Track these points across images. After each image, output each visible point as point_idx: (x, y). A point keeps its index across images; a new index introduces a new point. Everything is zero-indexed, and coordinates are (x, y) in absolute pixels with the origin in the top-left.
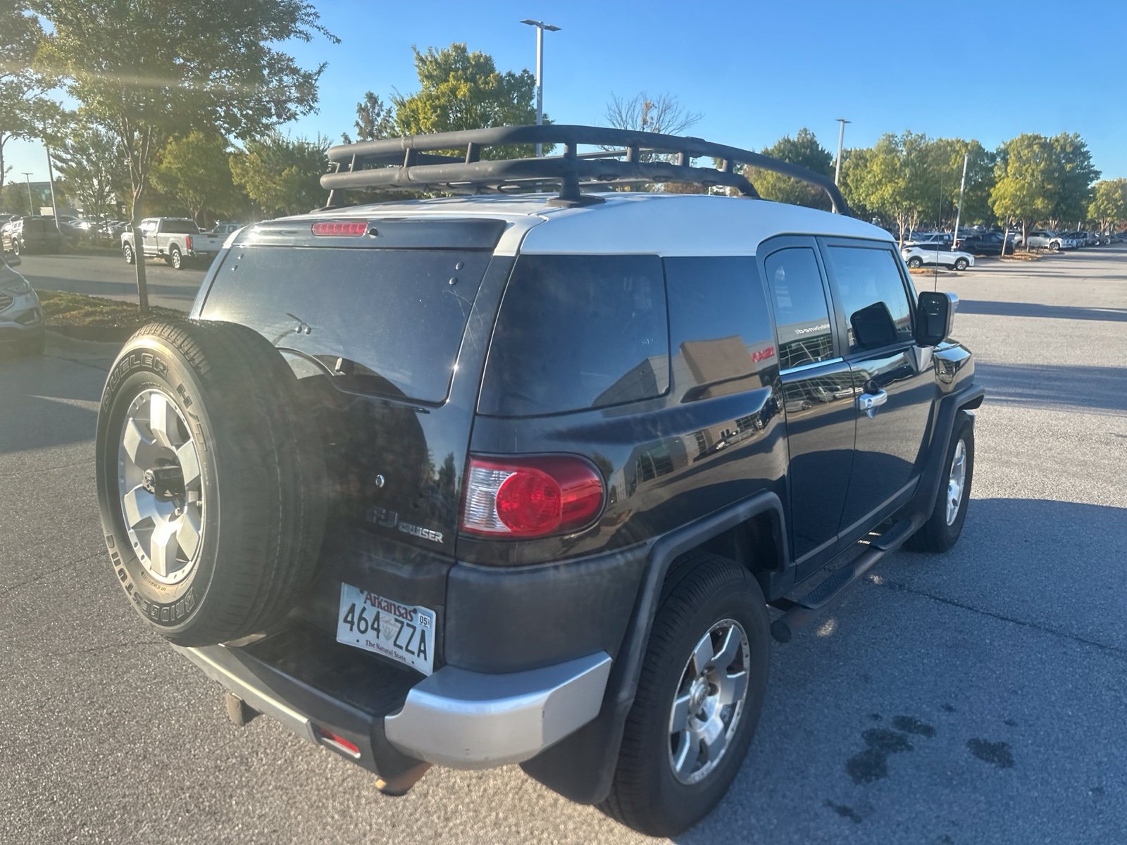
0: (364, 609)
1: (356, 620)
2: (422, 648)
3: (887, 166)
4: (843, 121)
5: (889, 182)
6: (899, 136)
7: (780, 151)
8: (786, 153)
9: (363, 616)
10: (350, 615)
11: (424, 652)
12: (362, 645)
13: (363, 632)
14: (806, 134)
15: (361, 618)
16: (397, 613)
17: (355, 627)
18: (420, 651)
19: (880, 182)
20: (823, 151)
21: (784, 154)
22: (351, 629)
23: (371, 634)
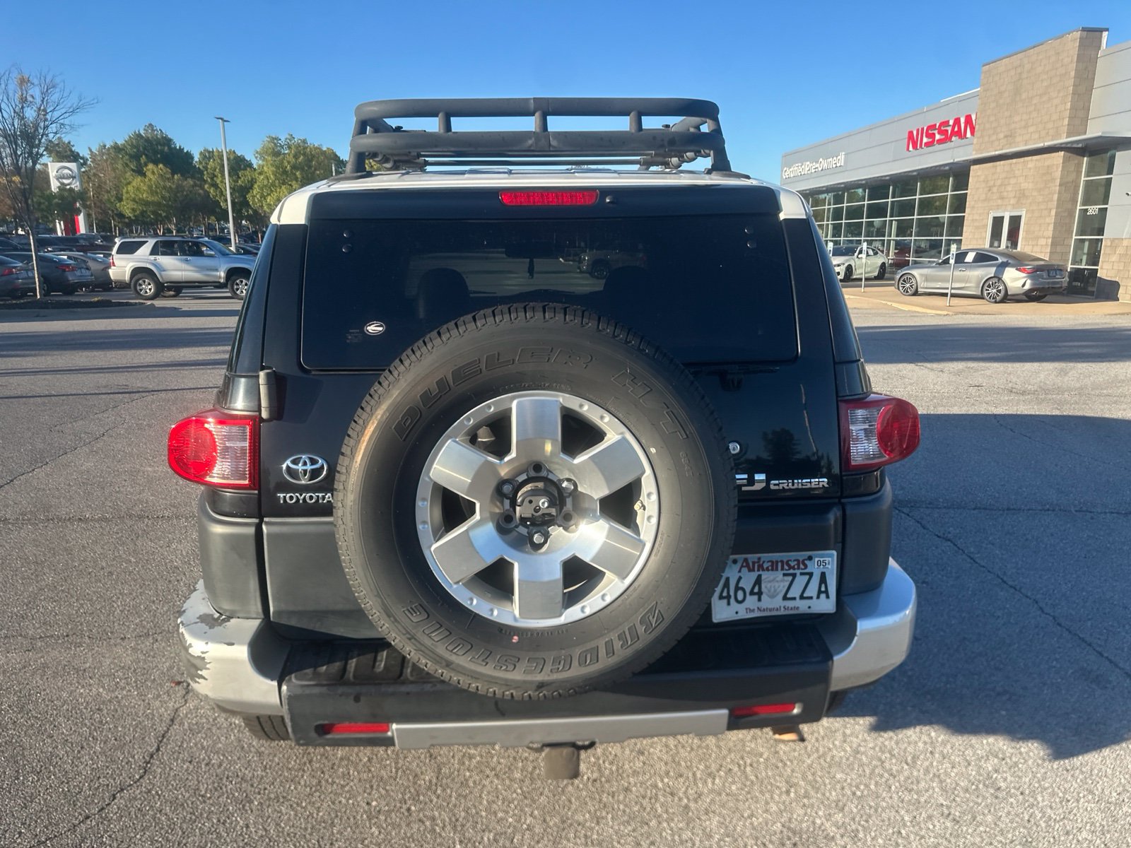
0: (740, 578)
1: (732, 593)
2: (823, 589)
3: (277, 168)
4: (222, 119)
5: (283, 184)
6: (283, 139)
7: (133, 146)
8: (141, 149)
9: (740, 585)
10: (726, 590)
11: (826, 592)
12: (743, 615)
13: (740, 602)
14: (153, 130)
15: (737, 588)
16: (786, 567)
17: (732, 600)
18: (820, 592)
19: (273, 185)
20: (181, 150)
21: (138, 150)
22: (729, 604)
23: (751, 601)
